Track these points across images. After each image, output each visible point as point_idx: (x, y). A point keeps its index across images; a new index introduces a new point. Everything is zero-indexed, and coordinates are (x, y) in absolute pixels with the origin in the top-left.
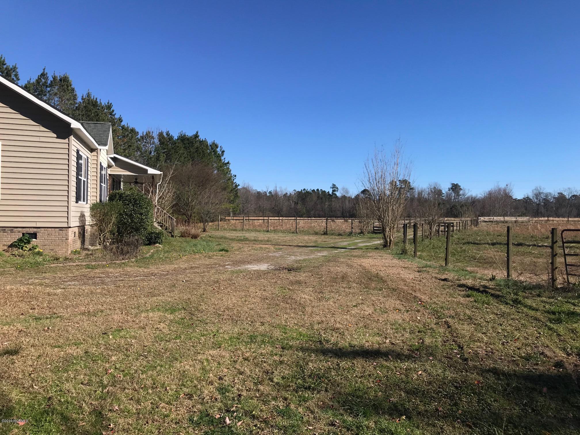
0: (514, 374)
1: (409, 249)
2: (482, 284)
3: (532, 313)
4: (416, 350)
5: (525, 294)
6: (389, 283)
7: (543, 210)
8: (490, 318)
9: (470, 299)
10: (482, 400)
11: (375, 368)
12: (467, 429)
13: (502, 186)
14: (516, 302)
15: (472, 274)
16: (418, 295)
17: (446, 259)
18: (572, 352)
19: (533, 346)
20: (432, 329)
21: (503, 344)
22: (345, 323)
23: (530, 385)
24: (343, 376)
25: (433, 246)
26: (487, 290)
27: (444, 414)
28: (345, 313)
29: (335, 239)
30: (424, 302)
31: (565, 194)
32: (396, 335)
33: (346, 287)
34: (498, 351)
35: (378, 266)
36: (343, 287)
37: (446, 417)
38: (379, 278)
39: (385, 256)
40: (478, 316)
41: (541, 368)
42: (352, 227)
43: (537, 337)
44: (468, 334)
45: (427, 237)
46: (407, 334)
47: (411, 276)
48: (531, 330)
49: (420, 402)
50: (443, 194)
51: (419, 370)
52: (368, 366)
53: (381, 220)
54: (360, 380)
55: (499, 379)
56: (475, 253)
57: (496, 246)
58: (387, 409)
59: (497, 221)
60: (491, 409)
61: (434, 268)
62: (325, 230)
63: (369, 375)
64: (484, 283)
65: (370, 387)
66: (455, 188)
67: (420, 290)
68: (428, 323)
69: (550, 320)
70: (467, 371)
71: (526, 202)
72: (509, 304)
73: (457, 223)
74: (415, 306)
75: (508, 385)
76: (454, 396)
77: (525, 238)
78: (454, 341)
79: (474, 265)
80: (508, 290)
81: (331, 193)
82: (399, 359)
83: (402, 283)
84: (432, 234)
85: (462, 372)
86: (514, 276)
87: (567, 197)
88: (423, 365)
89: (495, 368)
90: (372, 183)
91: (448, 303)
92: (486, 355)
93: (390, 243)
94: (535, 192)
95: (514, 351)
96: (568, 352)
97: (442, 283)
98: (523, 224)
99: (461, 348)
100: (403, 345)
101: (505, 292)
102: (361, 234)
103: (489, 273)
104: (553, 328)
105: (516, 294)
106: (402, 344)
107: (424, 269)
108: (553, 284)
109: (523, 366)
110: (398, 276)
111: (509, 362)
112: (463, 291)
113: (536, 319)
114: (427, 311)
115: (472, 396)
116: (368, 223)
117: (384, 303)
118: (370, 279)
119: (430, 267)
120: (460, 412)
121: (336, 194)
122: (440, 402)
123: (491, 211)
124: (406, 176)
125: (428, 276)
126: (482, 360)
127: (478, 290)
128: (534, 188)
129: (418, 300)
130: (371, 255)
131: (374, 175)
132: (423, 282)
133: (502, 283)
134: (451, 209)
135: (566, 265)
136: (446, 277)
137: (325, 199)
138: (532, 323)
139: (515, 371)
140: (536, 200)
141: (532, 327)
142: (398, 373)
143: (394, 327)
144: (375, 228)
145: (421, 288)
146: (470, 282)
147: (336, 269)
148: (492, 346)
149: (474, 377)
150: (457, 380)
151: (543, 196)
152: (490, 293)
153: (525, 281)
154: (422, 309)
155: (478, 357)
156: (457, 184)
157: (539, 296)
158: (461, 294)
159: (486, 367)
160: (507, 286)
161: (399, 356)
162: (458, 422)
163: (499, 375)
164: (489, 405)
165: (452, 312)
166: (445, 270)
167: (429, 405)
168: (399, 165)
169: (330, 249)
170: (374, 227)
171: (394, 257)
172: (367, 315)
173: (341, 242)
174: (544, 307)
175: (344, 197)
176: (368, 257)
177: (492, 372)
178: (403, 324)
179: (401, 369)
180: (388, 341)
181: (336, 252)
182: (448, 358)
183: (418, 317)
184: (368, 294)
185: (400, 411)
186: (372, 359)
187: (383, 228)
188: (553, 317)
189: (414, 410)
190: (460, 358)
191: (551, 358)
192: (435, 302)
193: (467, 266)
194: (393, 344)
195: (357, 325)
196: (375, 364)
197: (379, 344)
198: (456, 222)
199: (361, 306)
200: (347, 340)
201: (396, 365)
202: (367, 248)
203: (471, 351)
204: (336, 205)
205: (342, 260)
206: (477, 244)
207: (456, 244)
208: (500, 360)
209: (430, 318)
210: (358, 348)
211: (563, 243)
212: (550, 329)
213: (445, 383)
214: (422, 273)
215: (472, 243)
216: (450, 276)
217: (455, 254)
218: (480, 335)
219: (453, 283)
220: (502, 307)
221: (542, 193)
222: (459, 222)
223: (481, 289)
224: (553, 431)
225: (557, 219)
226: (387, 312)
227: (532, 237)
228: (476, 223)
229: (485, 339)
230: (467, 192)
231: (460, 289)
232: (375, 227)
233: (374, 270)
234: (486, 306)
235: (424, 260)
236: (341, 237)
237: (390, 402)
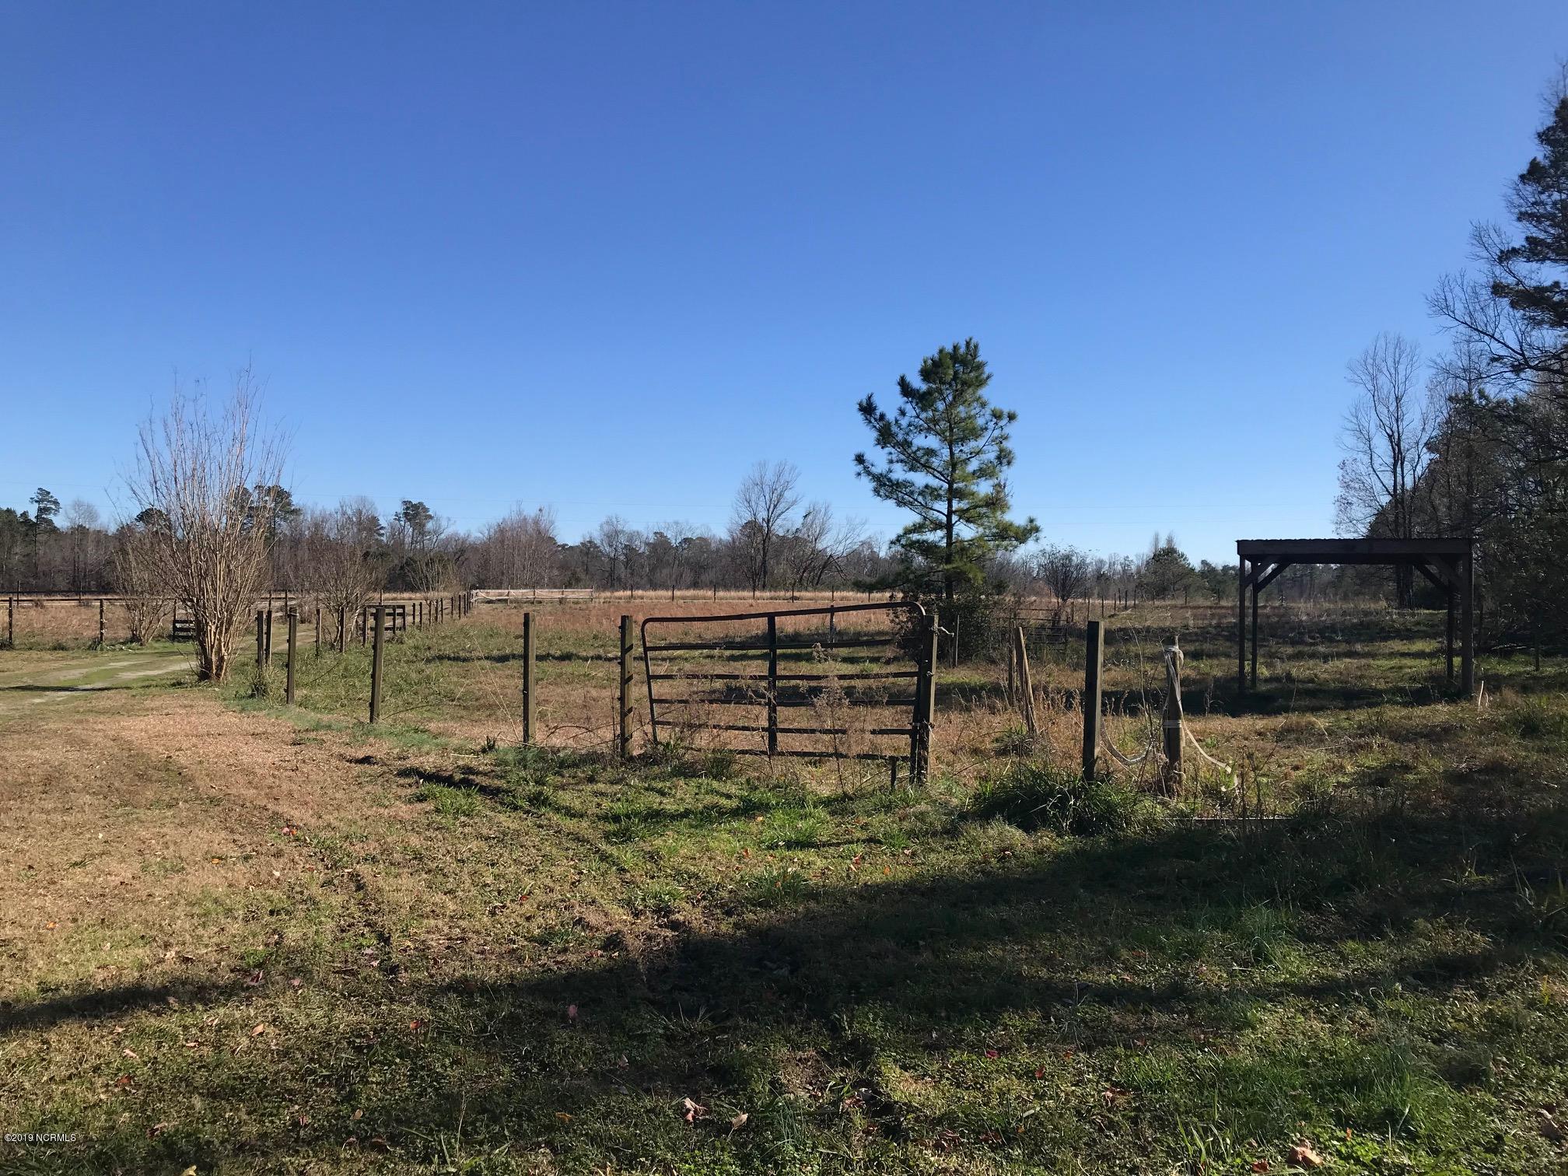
0: (509, 985)
1: (273, 683)
2: (460, 763)
3: (569, 824)
4: (255, 966)
5: (560, 779)
6: (202, 783)
7: (622, 572)
8: (470, 849)
9: (424, 805)
10: (423, 1068)
11: (118, 1043)
12: (373, 1156)
13: (530, 512)
14: (538, 800)
15: (438, 741)
16: (284, 808)
17: (372, 705)
18: (646, 907)
19: (562, 905)
20: (311, 899)
21: (493, 913)
22: (34, 922)
23: (540, 1005)
24: (6, 1088)
25: (346, 669)
26: (471, 777)
27: (315, 1130)
28: (41, 891)
29: (40, 660)
30: (298, 828)
31: (669, 535)
32: (200, 931)
33: (55, 809)
34: (478, 932)
35: (174, 735)
36: (43, 811)
37: (318, 1138)
38: (172, 773)
39: (201, 704)
40: (440, 848)
41: (572, 958)
42: (102, 623)
43: (573, 883)
44: (407, 900)
45: (332, 646)
46: (236, 926)
47: (271, 758)
48: (563, 867)
49: (249, 1113)
50: (382, 528)
51: (258, 1021)
52: (97, 1042)
53: (192, 601)
54: (62, 1088)
55: (472, 1005)
56: (456, 684)
57: (510, 663)
58: (143, 1158)
59: (516, 601)
60: (440, 1088)
61: (340, 730)
62: (7, 635)
63: (96, 1069)
64: (466, 760)
65: (94, 1105)
66: (414, 513)
67: (290, 794)
68: (301, 885)
69: (607, 836)
70: (392, 1000)
71: (587, 554)
72: (521, 807)
73: (414, 605)
74: (271, 840)
75: (490, 1015)
76: (348, 1075)
77: (580, 642)
78: (368, 924)
79: (448, 716)
80: (523, 773)
81: (32, 516)
82: (200, 1001)
83: (242, 779)
84: (347, 638)
85: (379, 1005)
86: (539, 736)
87: (674, 543)
88: (272, 1006)
89: (464, 979)
90: (165, 491)
91: (364, 823)
92: (448, 948)
93: (220, 668)
94: (606, 528)
95: (518, 925)
96: (636, 909)
97: (358, 769)
98: (578, 606)
99: (384, 939)
100: (219, 957)
101: (515, 778)
102: (132, 642)
103: (480, 733)
104: (611, 855)
105: (539, 782)
106: (213, 957)
107: (312, 735)
108: (623, 748)
109: (532, 959)
110: (231, 762)
111: (501, 956)
112: (410, 785)
113: (578, 839)
114: (305, 851)
115: (396, 1064)
116: (156, 609)
117: (175, 843)
118: (140, 777)
119: (329, 727)
120: (359, 1114)
121: (50, 522)
122: (307, 1102)
123: (503, 574)
124: (267, 476)
125: (321, 755)
126: (436, 962)
127: (449, 781)
128: (604, 520)
129: (281, 823)
130: (157, 703)
131: (168, 468)
132: (303, 773)
133: (510, 757)
134: (402, 568)
135: (652, 701)
136: (369, 754)
137: (13, 536)
138: (567, 849)
139: (512, 977)
140: (608, 549)
141: (567, 858)
142: (192, 1044)
143: (196, 910)
144: (178, 625)
145: (295, 787)
146: (429, 762)
147: (28, 756)
148: (463, 923)
149: (410, 1013)
150: (362, 1029)
151: (623, 539)
152: (476, 785)
153: (565, 748)
154: (289, 849)
155: (427, 958)
156: (421, 504)
157: (591, 780)
158: (403, 795)
159: (444, 980)
160: (522, 763)
161: (201, 993)
162: (350, 1144)
163: (471, 995)
164: (438, 1077)
165: (373, 848)
166: (367, 734)
167: (275, 1115)
168: (249, 443)
169: (15, 693)
170: (175, 621)
171: (226, 707)
172: (116, 887)
173: (59, 669)
174: (599, 805)
175: (81, 531)
176: (147, 710)
177: (455, 990)
178: (228, 896)
179: (202, 1030)
180: (171, 954)
181: (37, 701)
182: (345, 972)
183: (274, 872)
184: (128, 823)
185: (182, 1153)
186: (111, 1017)
187: (198, 622)
188: (612, 827)
189: (227, 1140)
190: (380, 968)
191: (598, 930)
192: (329, 825)
193: (430, 720)
194: (186, 960)
195: (75, 920)
196: (120, 1030)
197: (142, 967)
198: (412, 602)
199: (97, 862)
200: (35, 973)
201: (189, 1021)
202: (147, 685)
203: (409, 944)
204: (51, 555)
205: (52, 726)
206: (465, 660)
207: (407, 662)
208: (479, 956)
209: (312, 870)
210: (68, 993)
211: (646, 649)
212: (604, 858)
213: (329, 1045)
214: (303, 746)
215: (449, 659)
216: (381, 748)
217: (401, 690)
218: (439, 898)
219: (385, 768)
220: (502, 818)
221: (622, 532)
222: (421, 604)
223: (458, 777)
224: (581, 1109)
225: (651, 593)
226: (183, 868)
227: (595, 637)
228: (464, 605)
229: (451, 906)
230: (444, 523)
231: (402, 781)
232: (178, 622)
233: (158, 751)
234: (463, 819)
235: (313, 710)
236: (61, 653)
237: (152, 1134)
